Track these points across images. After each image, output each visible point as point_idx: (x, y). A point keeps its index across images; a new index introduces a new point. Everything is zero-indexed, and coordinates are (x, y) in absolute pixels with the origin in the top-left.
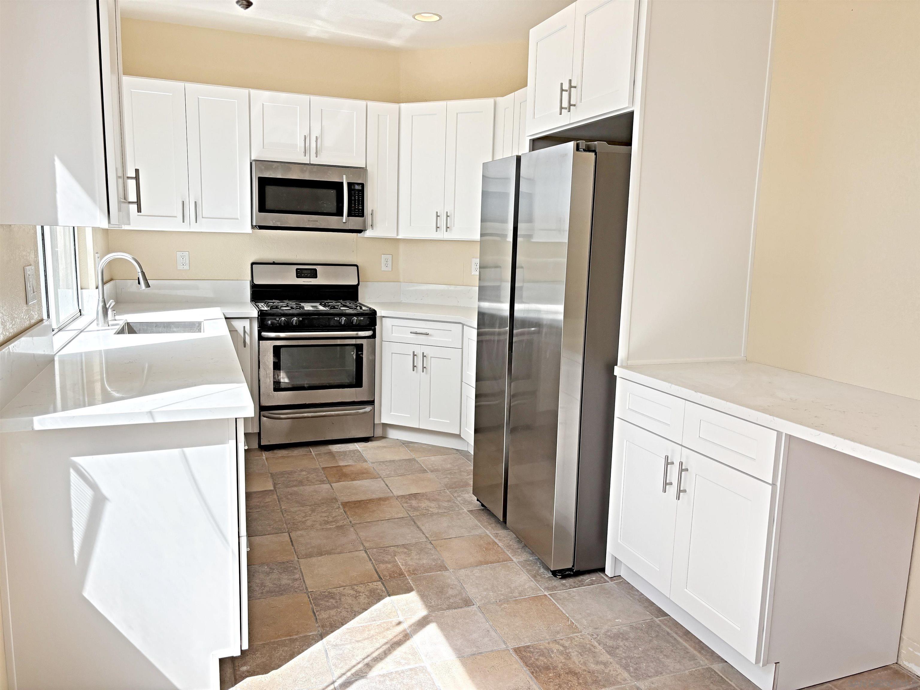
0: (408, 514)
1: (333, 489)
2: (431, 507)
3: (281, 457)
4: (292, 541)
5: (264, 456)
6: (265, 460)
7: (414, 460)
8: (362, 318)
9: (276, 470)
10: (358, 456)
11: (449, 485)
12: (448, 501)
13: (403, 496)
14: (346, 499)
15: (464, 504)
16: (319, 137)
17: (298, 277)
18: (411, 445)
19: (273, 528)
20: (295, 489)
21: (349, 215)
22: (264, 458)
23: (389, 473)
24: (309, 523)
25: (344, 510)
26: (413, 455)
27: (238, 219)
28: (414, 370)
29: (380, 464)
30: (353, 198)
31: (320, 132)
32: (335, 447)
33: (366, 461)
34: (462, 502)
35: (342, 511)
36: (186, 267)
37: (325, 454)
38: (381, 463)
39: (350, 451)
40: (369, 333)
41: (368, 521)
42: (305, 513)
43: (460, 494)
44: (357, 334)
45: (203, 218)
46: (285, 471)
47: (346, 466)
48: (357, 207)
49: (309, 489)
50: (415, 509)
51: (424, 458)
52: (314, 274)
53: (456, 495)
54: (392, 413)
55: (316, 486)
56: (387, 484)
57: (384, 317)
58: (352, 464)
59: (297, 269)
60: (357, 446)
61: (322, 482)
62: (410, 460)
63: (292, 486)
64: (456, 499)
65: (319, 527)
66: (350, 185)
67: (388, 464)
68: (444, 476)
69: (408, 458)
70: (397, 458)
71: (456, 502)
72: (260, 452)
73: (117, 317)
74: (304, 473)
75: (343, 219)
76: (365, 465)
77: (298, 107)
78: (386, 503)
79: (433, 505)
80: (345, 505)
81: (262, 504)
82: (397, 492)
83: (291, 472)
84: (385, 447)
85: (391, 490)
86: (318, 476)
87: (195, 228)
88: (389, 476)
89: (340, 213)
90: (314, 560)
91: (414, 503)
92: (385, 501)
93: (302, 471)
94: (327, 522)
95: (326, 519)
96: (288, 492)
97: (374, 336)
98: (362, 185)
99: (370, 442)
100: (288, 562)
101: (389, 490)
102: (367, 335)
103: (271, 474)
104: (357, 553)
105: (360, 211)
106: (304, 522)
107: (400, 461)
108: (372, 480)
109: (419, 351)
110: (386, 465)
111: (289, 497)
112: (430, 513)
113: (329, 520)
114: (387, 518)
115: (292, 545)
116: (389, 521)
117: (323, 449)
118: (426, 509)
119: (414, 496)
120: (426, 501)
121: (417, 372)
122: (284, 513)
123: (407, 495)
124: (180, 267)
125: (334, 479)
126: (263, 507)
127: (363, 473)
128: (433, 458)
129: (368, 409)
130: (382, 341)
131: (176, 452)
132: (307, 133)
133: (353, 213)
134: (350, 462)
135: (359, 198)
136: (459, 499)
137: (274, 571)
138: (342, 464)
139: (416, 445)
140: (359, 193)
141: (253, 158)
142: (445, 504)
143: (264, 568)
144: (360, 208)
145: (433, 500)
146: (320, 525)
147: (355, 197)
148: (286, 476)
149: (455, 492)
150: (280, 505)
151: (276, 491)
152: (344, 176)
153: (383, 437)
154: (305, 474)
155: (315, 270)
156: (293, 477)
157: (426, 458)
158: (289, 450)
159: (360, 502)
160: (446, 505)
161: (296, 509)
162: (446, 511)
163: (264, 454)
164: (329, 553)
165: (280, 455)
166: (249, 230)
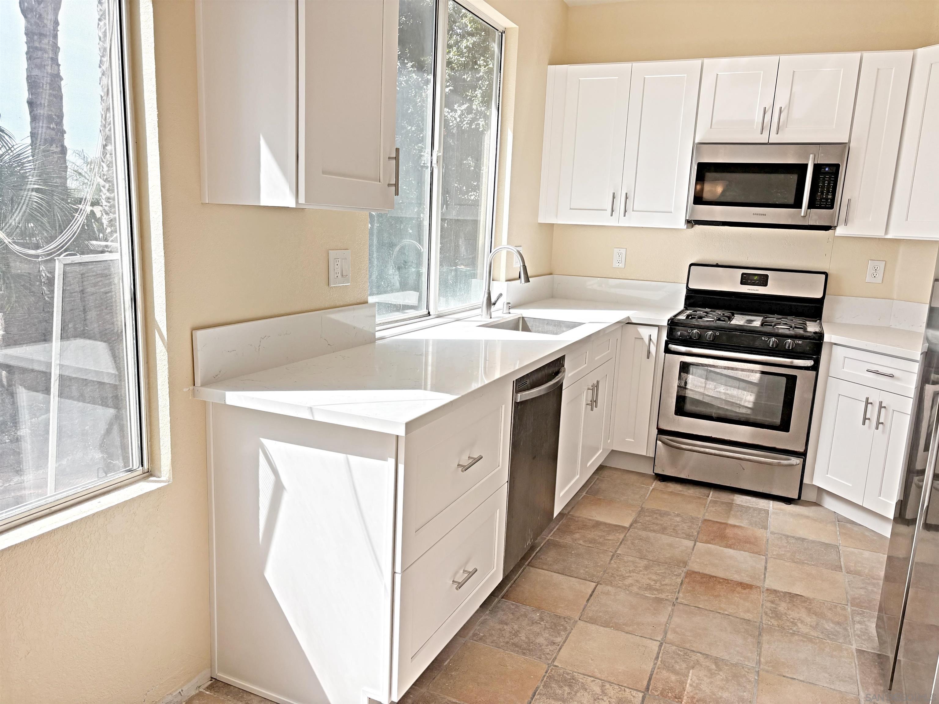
0: (761, 618)
1: (693, 550)
2: (802, 622)
3: (671, 492)
4: (591, 595)
5: (653, 486)
6: (650, 491)
7: (836, 548)
8: (800, 342)
9: (651, 505)
10: (760, 519)
11: (859, 600)
12: (838, 623)
13: (775, 591)
14: (696, 567)
15: (859, 637)
16: (785, 108)
17: (742, 283)
18: (849, 525)
19: (587, 572)
20: (652, 535)
21: (811, 205)
22: (651, 488)
23: (783, 553)
24: (628, 581)
25: (682, 581)
26: (840, 541)
27: (671, 212)
28: (864, 423)
29: (781, 538)
30: (820, 184)
31: (788, 101)
32: (741, 499)
33: (765, 528)
34: (859, 633)
35: (679, 581)
36: (621, 265)
37: (723, 503)
38: (783, 537)
39: (755, 509)
40: (809, 363)
41: (700, 606)
42: (636, 567)
43: (865, 619)
44: (792, 362)
45: (633, 211)
46: (659, 510)
47: (735, 526)
48: (824, 196)
49: (665, 539)
50: (777, 615)
51: (853, 549)
52: (763, 281)
53: (857, 618)
54: (828, 475)
55: (678, 539)
56: (767, 568)
57: (835, 344)
58: (745, 526)
59: (743, 274)
60: (771, 506)
61: (688, 536)
62: (827, 546)
63: (650, 531)
64: (854, 624)
65: (635, 589)
66: (817, 168)
67: (793, 541)
68: (862, 586)
69: (827, 542)
70: (812, 537)
71: (849, 628)
72: (652, 481)
73: (511, 311)
74: (678, 519)
75: (801, 211)
76: (760, 532)
77: (762, 72)
78: (744, 591)
79: (810, 620)
80: (691, 574)
81: (601, 540)
82: (770, 583)
83: (664, 514)
84: (807, 517)
85: (765, 577)
86: (690, 527)
87: (624, 222)
88: (779, 557)
89: (798, 204)
90: (593, 627)
91: (783, 607)
92: (745, 589)
93: (678, 515)
94: (649, 588)
95: (652, 583)
96: (640, 536)
97: (815, 368)
98: (837, 166)
99: (792, 506)
100: (564, 619)
101: (763, 576)
102: (806, 365)
103: (642, 508)
104: (650, 641)
105: (829, 201)
106: (624, 578)
107: (813, 542)
108: (752, 554)
109: (875, 398)
110: (788, 542)
111: (636, 542)
112: (794, 629)
113: (654, 587)
114: (726, 613)
115: (588, 600)
116: (727, 617)
117: (725, 497)
118: (792, 622)
119: (792, 597)
120: (803, 610)
121: (869, 427)
122: (613, 559)
123: (782, 592)
124: (616, 265)
125: (705, 538)
126: (599, 543)
127: (750, 543)
128: (867, 554)
129: (795, 461)
130: (828, 376)
131: (341, 456)
132: (768, 104)
133: (818, 204)
134: (744, 523)
135: (829, 183)
136: (858, 626)
137: (542, 623)
138: (732, 521)
139: (856, 529)
140: (830, 178)
141: (696, 141)
142: (829, 626)
143: (536, 614)
144: (830, 197)
145: (815, 614)
146: (640, 588)
147: (824, 183)
148: (655, 516)
149: (860, 614)
150: (618, 549)
151: (629, 530)
152: (811, 155)
153: (817, 504)
154: (678, 521)
155: (767, 276)
156: (662, 520)
157: (856, 551)
158: (686, 487)
159: (711, 577)
160: (828, 628)
161: (631, 559)
162: (821, 637)
163: (654, 484)
164: (617, 627)
165: (670, 490)
166: (682, 225)
